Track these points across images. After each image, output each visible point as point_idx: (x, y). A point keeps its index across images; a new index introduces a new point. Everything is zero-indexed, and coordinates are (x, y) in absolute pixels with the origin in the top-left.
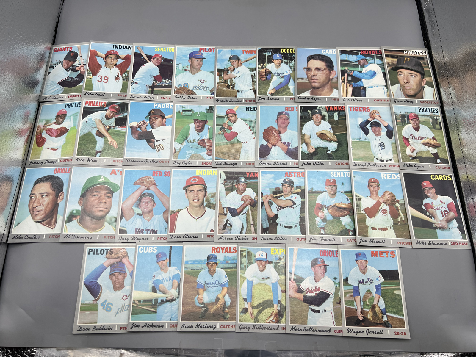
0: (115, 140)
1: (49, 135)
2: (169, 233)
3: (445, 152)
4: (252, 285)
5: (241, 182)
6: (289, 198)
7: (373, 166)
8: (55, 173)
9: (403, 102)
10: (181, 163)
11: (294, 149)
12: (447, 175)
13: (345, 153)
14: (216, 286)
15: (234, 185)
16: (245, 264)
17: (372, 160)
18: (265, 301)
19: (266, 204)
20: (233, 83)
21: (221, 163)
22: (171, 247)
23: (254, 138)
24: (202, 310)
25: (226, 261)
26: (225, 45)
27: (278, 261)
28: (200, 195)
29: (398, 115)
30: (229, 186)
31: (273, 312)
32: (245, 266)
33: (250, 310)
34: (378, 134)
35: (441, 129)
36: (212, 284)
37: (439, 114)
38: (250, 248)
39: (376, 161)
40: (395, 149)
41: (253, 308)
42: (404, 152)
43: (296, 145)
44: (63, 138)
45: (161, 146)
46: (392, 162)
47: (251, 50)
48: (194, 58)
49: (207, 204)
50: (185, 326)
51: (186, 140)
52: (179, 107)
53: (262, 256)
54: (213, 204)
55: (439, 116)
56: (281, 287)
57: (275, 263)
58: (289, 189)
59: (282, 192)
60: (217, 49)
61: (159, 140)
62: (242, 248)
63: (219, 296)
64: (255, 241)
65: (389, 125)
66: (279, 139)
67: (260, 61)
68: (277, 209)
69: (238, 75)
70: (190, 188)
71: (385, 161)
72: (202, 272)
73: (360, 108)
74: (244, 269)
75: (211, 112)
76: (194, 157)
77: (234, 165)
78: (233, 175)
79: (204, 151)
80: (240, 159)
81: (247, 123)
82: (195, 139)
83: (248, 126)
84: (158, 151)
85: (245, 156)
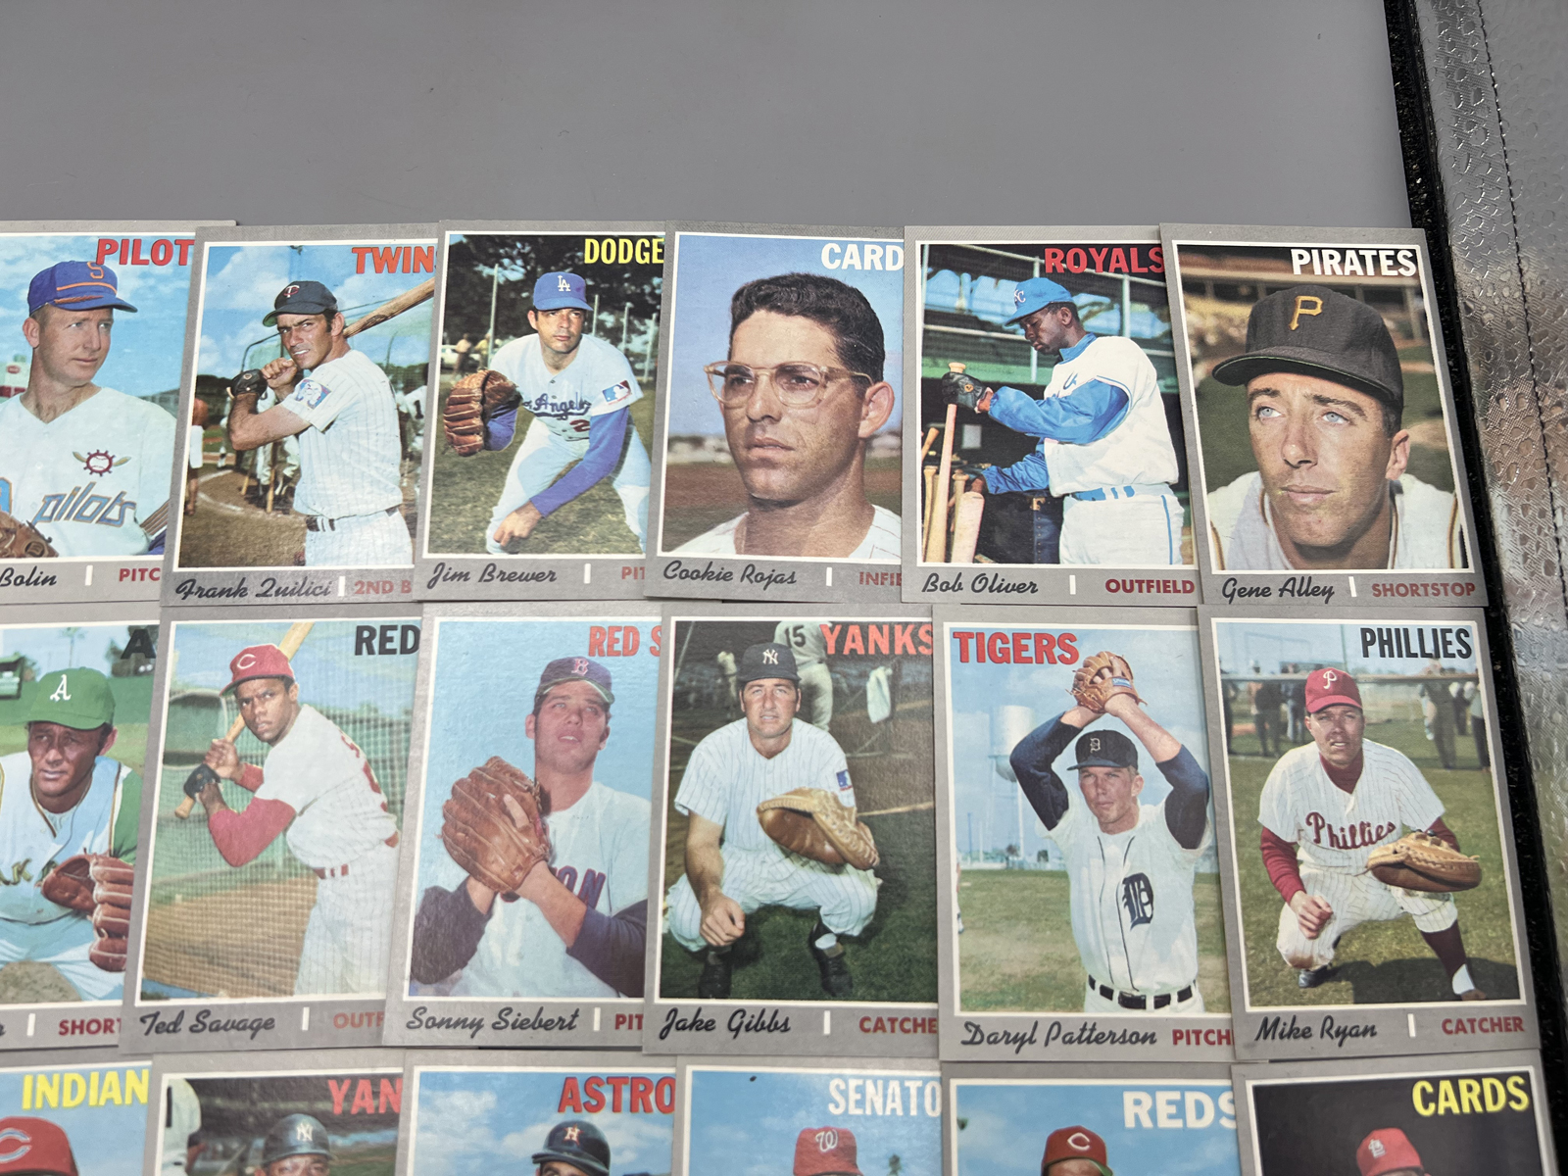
3: (1498, 917)
5: (289, 1151)
7: (1080, 1040)
9: (1275, 595)
11: (623, 915)
12: (1503, 1078)
13: (920, 949)
17: (1076, 1003)
20: (288, 472)
21: (176, 1024)
23: (389, 842)
26: (252, 218)
29: (1242, 687)
34: (1115, 819)
35: (1486, 762)
37: (1477, 663)
39: (1099, 1011)
40: (1209, 916)
42: (1264, 935)
46: (1192, 1012)
47: (407, 249)
48: (62, 306)
55: (1476, 680)
60: (208, 245)
65: (1183, 750)
66: (540, 849)
67: (457, 320)
69: (318, 417)
71: (1150, 1002)
73: (1018, 636)
75: (142, 669)
76: (16, 983)
77: (256, 1030)
78: (247, 1105)
79: (76, 943)
80: (300, 988)
81: (354, 739)
82: (27, 861)
83: (358, 756)
85: (327, 969)
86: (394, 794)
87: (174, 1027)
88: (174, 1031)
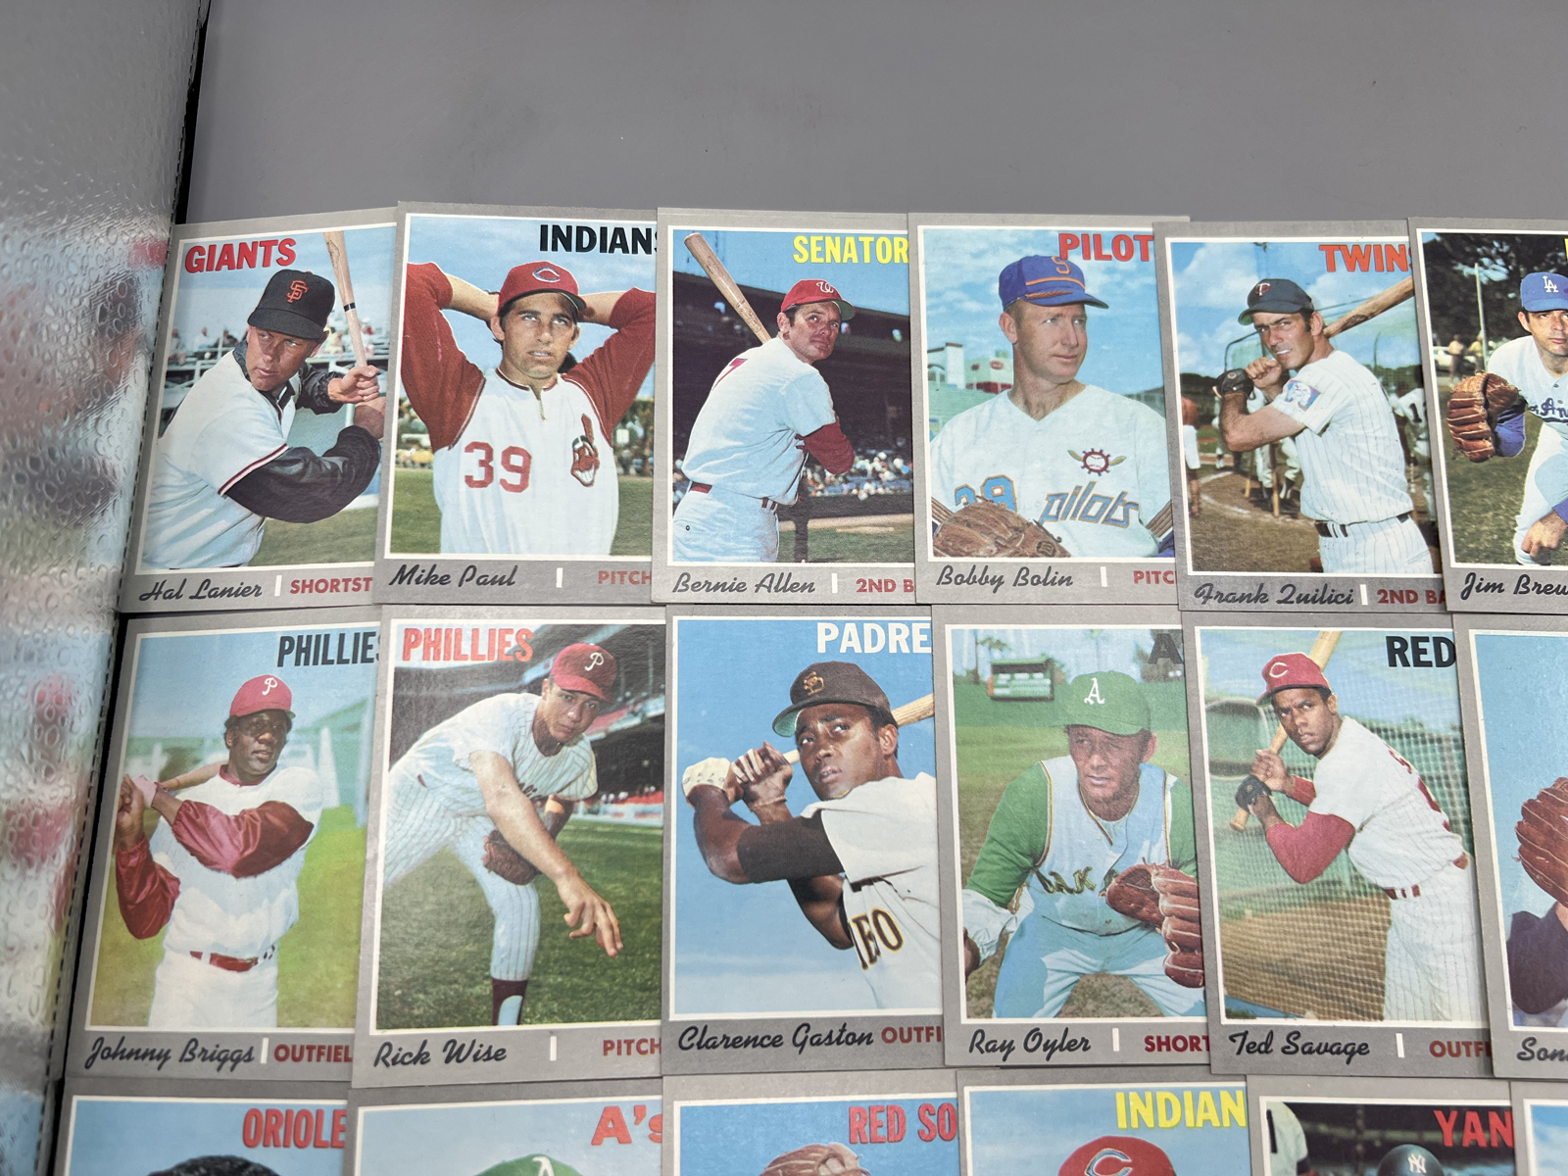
0: (605, 896)
1: (193, 852)
8: (249, 1143)
10: (1019, 1045)
20: (1290, 475)
21: (1267, 1044)
23: (1460, 863)
26: (1212, 211)
44: (283, 879)
45: (882, 920)
47: (1378, 247)
48: (1035, 301)
51: (1034, 880)
52: (967, 642)
60: (1169, 241)
61: (870, 881)
67: (1444, 321)
69: (1313, 418)
75: (1171, 674)
76: (1095, 996)
77: (1352, 1054)
78: (1353, 1133)
79: (1151, 955)
81: (1403, 754)
82: (1088, 869)
83: (1410, 771)
84: (867, 959)
85: (1414, 995)
86: (1455, 813)
87: (1268, 1048)
88: (1266, 1052)
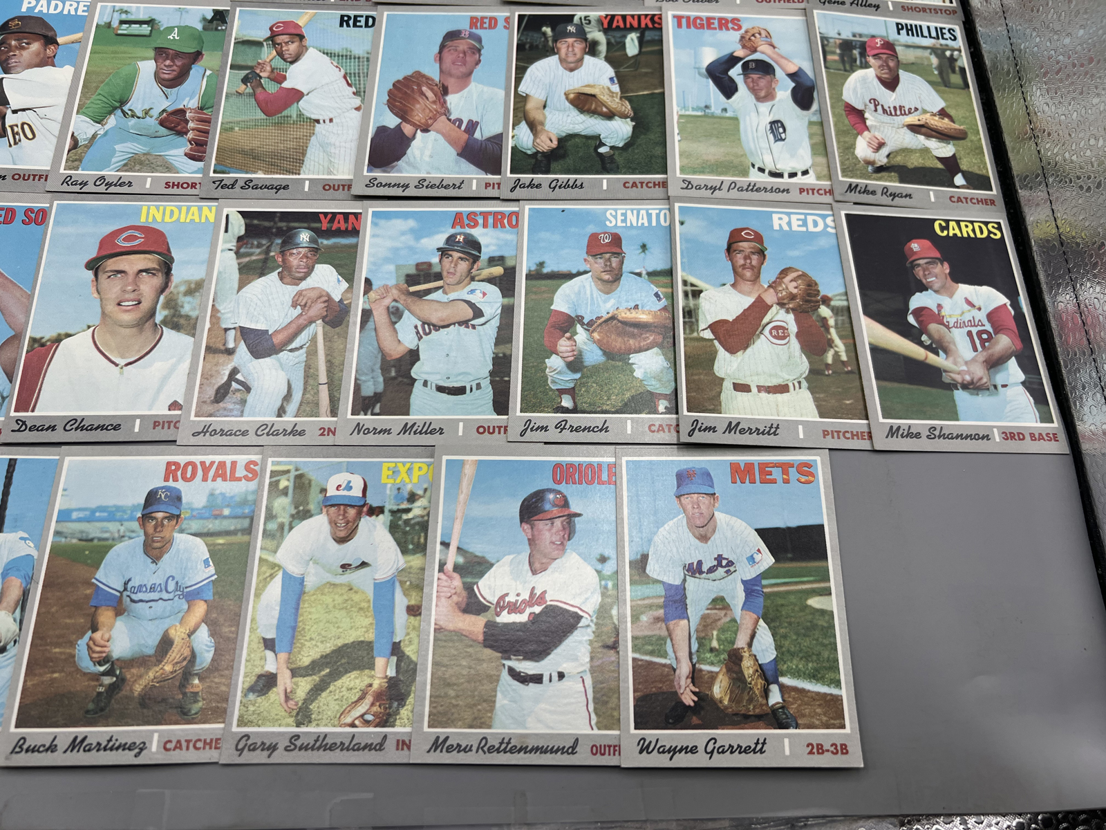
2: (13, 414)
3: (978, 154)
4: (302, 593)
5: (297, 246)
6: (463, 294)
7: (747, 190)
9: (848, 5)
10: (91, 183)
11: (489, 139)
12: (986, 224)
13: (658, 151)
14: (165, 596)
15: (272, 254)
16: (284, 518)
17: (745, 173)
18: (345, 645)
19: (380, 316)
21: (233, 185)
22: (12, 464)
23: (358, 109)
24: (101, 685)
25: (212, 509)
27: (405, 506)
28: (148, 286)
29: (831, 40)
30: (254, 258)
31: (371, 685)
32: (281, 526)
33: (284, 680)
34: (765, 96)
35: (967, 86)
36: (153, 589)
37: (960, 43)
38: (308, 463)
39: (755, 177)
40: (818, 139)
41: (295, 672)
42: (849, 148)
43: (496, 129)
45: (26, 127)
46: (810, 180)
49: (166, 317)
50: (25, 747)
51: (119, 112)
52: (109, 10)
53: (349, 488)
54: (188, 317)
55: (960, 51)
56: (405, 595)
57: (393, 512)
58: (463, 266)
59: (438, 276)
61: (24, 110)
62: (278, 463)
63: (172, 633)
64: (329, 440)
65: (800, 69)
66: (442, 111)
68: (418, 333)
70: (112, 264)
71: (786, 175)
72: (119, 548)
73: (708, 19)
74: (276, 536)
75: (220, 28)
76: (141, 163)
77: (279, 189)
78: (272, 224)
79: (177, 147)
80: (304, 172)
81: (338, 63)
82: (151, 109)
83: (340, 70)
84: (12, 142)
85: (319, 164)
86: (360, 88)
87: (233, 186)
88: (232, 188)
